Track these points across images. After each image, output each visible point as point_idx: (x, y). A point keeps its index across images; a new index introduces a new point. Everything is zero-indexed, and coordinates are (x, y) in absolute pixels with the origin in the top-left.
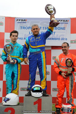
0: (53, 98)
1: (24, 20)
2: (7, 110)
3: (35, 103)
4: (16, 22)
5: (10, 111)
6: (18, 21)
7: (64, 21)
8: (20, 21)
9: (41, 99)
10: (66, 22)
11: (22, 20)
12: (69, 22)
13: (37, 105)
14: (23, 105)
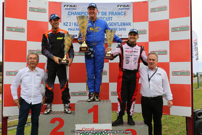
0: (112, 103)
1: (73, 6)
2: (53, 121)
3: (90, 111)
4: (63, 8)
5: (57, 123)
6: (66, 7)
7: (124, 6)
8: (68, 7)
9: (97, 106)
10: (127, 7)
11: (71, 6)
12: (131, 8)
13: (92, 113)
14: (74, 114)
